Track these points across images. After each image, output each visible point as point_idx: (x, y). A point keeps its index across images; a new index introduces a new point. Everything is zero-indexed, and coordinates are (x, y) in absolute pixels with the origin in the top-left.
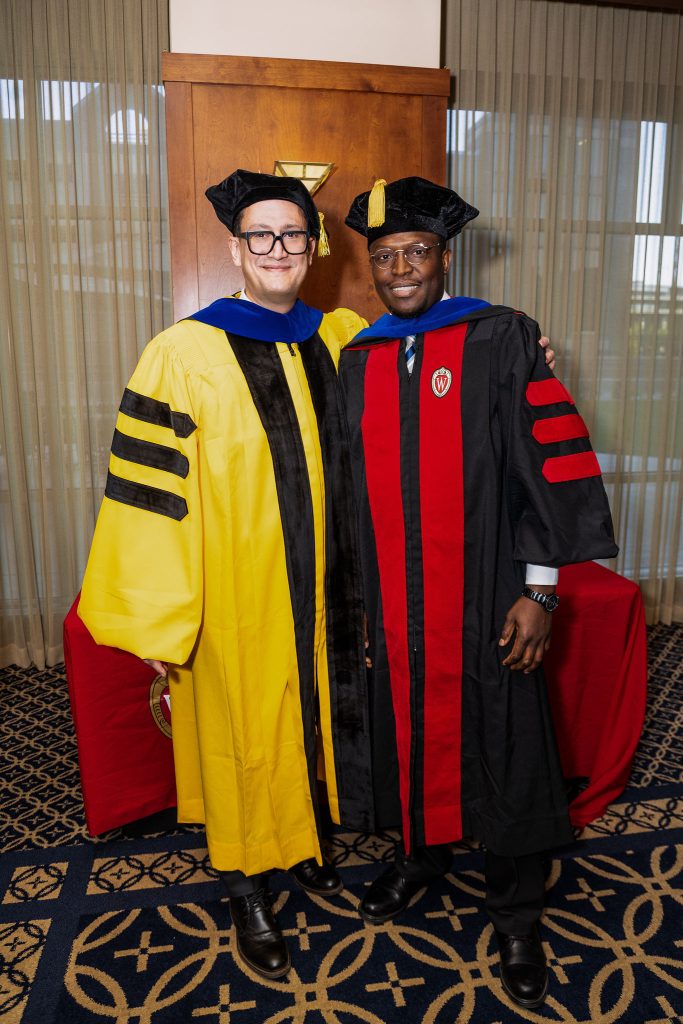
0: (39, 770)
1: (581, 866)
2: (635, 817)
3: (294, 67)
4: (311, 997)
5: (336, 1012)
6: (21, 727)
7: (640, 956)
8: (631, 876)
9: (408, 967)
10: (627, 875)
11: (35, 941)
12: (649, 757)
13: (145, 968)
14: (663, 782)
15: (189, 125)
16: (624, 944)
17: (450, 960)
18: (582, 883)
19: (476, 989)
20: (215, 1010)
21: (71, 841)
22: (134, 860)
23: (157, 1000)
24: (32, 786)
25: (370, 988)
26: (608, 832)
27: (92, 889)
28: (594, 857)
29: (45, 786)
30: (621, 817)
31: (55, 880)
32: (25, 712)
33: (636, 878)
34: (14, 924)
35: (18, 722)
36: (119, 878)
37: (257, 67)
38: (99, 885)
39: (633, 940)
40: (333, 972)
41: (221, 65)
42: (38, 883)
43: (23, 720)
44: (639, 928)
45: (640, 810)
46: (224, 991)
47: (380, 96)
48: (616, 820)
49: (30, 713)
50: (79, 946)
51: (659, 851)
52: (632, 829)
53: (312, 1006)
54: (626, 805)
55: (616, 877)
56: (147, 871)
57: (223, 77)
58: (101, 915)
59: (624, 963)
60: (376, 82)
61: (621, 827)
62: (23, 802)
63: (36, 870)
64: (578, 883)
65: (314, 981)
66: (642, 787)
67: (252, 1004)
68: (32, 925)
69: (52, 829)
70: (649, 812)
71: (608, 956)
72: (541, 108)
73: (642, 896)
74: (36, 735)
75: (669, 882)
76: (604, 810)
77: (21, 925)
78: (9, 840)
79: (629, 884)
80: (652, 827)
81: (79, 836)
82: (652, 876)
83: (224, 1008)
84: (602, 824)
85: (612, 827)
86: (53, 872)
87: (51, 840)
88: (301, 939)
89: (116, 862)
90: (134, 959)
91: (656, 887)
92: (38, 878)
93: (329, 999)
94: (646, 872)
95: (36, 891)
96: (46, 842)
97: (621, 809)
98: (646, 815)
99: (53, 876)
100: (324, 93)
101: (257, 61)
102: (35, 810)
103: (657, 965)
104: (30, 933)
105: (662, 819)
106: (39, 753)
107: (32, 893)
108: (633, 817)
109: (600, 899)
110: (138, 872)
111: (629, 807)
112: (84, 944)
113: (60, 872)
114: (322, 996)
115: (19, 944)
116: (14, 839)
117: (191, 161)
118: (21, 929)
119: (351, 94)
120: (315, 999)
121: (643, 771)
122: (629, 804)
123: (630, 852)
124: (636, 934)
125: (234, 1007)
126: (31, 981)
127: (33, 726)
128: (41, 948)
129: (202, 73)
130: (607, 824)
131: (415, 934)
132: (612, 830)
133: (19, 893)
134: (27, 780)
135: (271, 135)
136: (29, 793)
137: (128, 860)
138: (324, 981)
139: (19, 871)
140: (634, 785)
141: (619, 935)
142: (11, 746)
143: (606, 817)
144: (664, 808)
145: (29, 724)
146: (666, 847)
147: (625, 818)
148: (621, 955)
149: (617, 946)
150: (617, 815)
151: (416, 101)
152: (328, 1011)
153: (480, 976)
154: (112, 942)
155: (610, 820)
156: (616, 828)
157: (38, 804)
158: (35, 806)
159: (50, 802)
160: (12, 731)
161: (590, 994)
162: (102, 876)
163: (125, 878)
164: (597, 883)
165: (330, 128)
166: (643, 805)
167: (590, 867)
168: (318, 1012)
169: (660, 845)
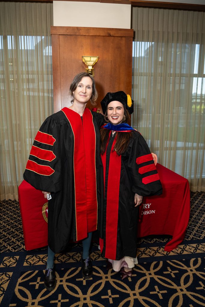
0: (14, 229)
1: (169, 263)
2: (186, 249)
3: (88, 29)
4: (85, 299)
5: (92, 304)
6: (10, 217)
7: (185, 292)
8: (184, 267)
9: (114, 292)
10: (182, 267)
11: (8, 278)
12: (192, 231)
13: (38, 288)
14: (195, 239)
15: (58, 46)
16: (180, 287)
17: (127, 290)
18: (169, 268)
19: (134, 299)
20: (57, 301)
21: (21, 250)
22: (38, 256)
23: (40, 298)
24: (11, 234)
25: (103, 297)
26: (177, 253)
27: (25, 264)
28: (173, 261)
29: (15, 234)
30: (182, 249)
31: (15, 261)
32: (12, 213)
33: (185, 268)
34: (2, 273)
35: (9, 216)
36: (33, 261)
37: (78, 30)
38: (27, 263)
39: (183, 287)
40: (92, 292)
41: (67, 29)
42: (10, 262)
43: (11, 215)
44: (185, 283)
45: (188, 247)
46: (60, 296)
47: (113, 37)
48: (180, 250)
49: (13, 213)
50: (20, 281)
51: (193, 260)
52: (185, 253)
53: (85, 302)
54: (183, 245)
55: (179, 267)
56: (41, 259)
57: (68, 33)
58: (27, 272)
59: (180, 294)
60: (112, 33)
61: (182, 252)
62: (8, 238)
63: (10, 258)
64: (167, 268)
65: (86, 294)
66: (189, 240)
67: (68, 300)
68: (7, 274)
69: (15, 246)
70: (191, 248)
71: (175, 291)
72: (162, 40)
73: (187, 273)
74: (14, 219)
75: (196, 269)
76: (177, 247)
77: (4, 274)
78: (3, 249)
79: (183, 269)
80: (191, 252)
81: (23, 249)
82: (190, 267)
83: (59, 301)
84: (176, 251)
85: (179, 252)
86: (15, 259)
87: (15, 249)
88: (83, 282)
89: (33, 257)
90: (35, 285)
91: (191, 270)
92: (10, 260)
93: (90, 300)
94: (189, 266)
95: (9, 264)
96: (13, 250)
97: (182, 246)
98: (189, 248)
99: (14, 260)
100: (97, 37)
101: (77, 28)
102: (11, 241)
103: (190, 294)
104: (6, 276)
105: (194, 250)
106: (14, 225)
107: (8, 264)
108: (185, 249)
109: (174, 273)
110: (39, 260)
111: (184, 246)
112: (21, 280)
113: (17, 259)
114: (88, 299)
115: (3, 279)
116: (5, 249)
117: (59, 57)
118: (4, 275)
119: (105, 37)
120: (86, 300)
121: (189, 235)
122: (184, 245)
123: (184, 260)
124: (184, 285)
125: (62, 301)
126: (5, 290)
127: (13, 217)
128: (9, 281)
129: (62, 32)
130: (177, 251)
131: (117, 282)
132: (179, 253)
133: (5, 264)
134: (10, 232)
135: (82, 49)
136: (10, 236)
137: (36, 256)
138: (89, 294)
139: (5, 258)
140: (186, 239)
141: (179, 285)
142: (7, 222)
143: (177, 249)
144: (195, 247)
145: (12, 216)
146: (195, 258)
147: (183, 249)
148: (179, 291)
149: (178, 288)
150: (181, 248)
151: (124, 38)
152: (90, 304)
153: (136, 295)
154: (29, 280)
155: (178, 250)
156: (180, 252)
157: (13, 239)
158: (11, 240)
159: (16, 238)
160: (7, 218)
161: (169, 303)
162: (28, 260)
163: (35, 261)
164: (173, 269)
165: (99, 47)
166: (189, 246)
167: (171, 264)
168: (87, 304)
169: (193, 258)
